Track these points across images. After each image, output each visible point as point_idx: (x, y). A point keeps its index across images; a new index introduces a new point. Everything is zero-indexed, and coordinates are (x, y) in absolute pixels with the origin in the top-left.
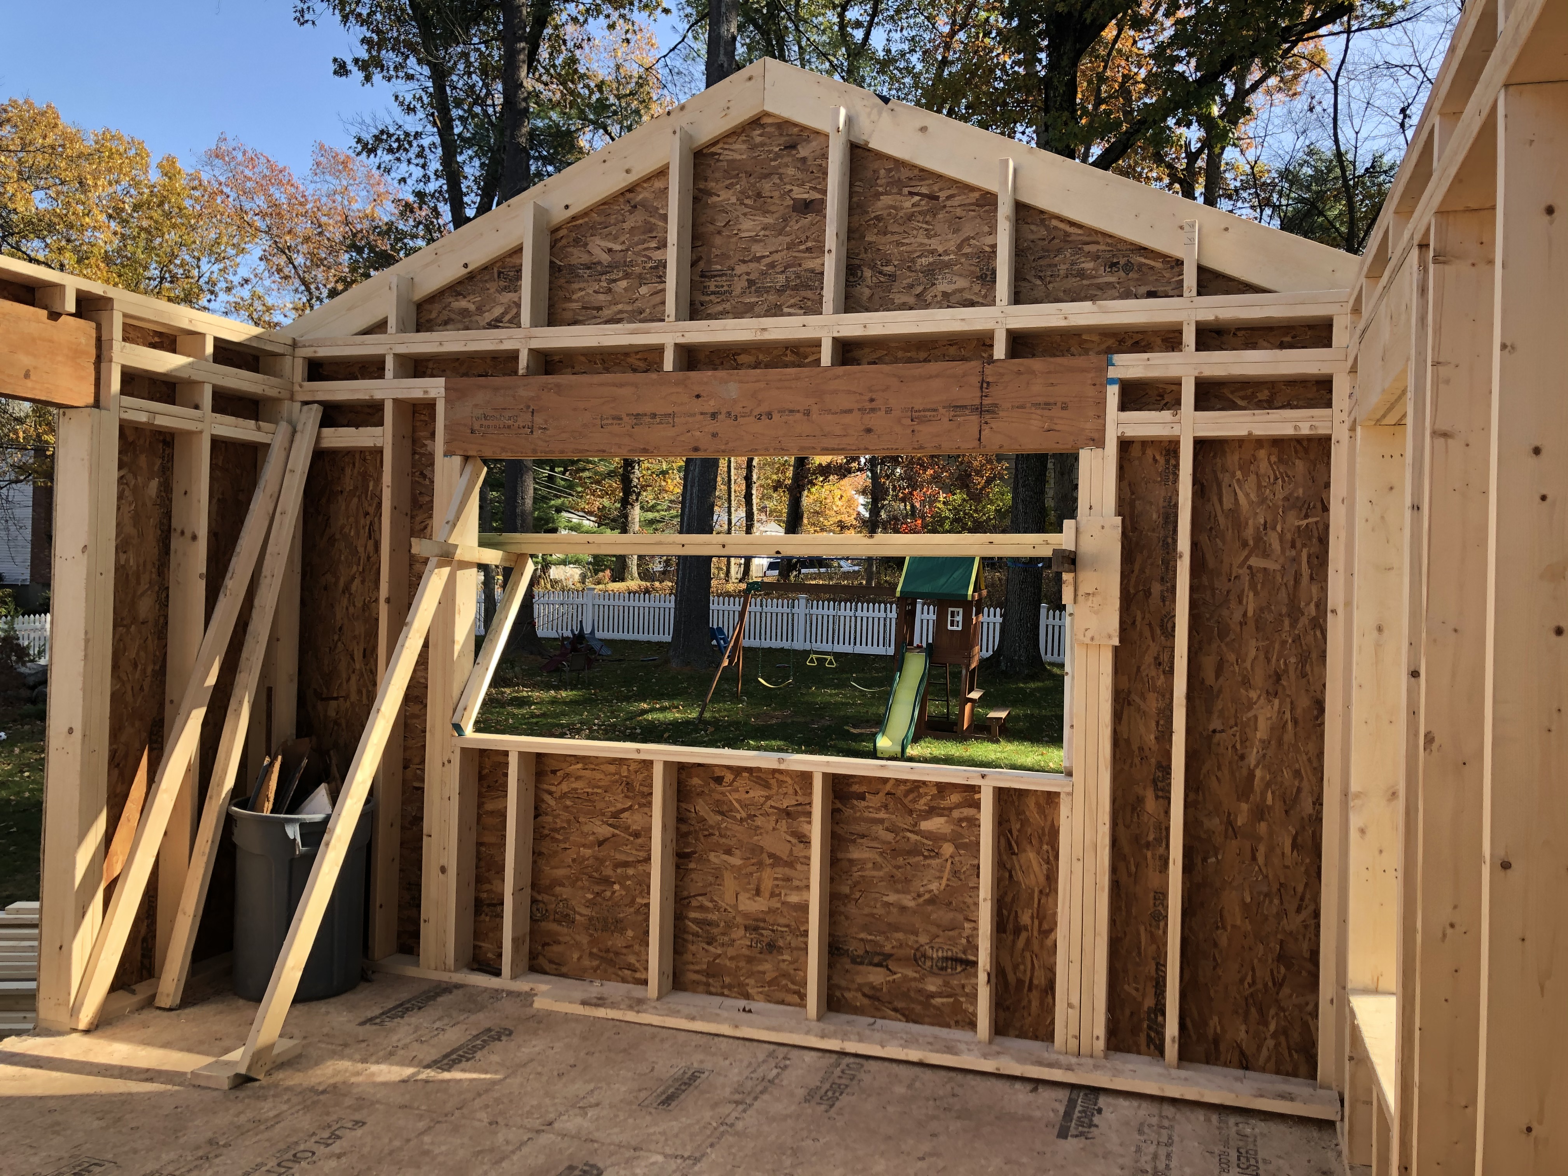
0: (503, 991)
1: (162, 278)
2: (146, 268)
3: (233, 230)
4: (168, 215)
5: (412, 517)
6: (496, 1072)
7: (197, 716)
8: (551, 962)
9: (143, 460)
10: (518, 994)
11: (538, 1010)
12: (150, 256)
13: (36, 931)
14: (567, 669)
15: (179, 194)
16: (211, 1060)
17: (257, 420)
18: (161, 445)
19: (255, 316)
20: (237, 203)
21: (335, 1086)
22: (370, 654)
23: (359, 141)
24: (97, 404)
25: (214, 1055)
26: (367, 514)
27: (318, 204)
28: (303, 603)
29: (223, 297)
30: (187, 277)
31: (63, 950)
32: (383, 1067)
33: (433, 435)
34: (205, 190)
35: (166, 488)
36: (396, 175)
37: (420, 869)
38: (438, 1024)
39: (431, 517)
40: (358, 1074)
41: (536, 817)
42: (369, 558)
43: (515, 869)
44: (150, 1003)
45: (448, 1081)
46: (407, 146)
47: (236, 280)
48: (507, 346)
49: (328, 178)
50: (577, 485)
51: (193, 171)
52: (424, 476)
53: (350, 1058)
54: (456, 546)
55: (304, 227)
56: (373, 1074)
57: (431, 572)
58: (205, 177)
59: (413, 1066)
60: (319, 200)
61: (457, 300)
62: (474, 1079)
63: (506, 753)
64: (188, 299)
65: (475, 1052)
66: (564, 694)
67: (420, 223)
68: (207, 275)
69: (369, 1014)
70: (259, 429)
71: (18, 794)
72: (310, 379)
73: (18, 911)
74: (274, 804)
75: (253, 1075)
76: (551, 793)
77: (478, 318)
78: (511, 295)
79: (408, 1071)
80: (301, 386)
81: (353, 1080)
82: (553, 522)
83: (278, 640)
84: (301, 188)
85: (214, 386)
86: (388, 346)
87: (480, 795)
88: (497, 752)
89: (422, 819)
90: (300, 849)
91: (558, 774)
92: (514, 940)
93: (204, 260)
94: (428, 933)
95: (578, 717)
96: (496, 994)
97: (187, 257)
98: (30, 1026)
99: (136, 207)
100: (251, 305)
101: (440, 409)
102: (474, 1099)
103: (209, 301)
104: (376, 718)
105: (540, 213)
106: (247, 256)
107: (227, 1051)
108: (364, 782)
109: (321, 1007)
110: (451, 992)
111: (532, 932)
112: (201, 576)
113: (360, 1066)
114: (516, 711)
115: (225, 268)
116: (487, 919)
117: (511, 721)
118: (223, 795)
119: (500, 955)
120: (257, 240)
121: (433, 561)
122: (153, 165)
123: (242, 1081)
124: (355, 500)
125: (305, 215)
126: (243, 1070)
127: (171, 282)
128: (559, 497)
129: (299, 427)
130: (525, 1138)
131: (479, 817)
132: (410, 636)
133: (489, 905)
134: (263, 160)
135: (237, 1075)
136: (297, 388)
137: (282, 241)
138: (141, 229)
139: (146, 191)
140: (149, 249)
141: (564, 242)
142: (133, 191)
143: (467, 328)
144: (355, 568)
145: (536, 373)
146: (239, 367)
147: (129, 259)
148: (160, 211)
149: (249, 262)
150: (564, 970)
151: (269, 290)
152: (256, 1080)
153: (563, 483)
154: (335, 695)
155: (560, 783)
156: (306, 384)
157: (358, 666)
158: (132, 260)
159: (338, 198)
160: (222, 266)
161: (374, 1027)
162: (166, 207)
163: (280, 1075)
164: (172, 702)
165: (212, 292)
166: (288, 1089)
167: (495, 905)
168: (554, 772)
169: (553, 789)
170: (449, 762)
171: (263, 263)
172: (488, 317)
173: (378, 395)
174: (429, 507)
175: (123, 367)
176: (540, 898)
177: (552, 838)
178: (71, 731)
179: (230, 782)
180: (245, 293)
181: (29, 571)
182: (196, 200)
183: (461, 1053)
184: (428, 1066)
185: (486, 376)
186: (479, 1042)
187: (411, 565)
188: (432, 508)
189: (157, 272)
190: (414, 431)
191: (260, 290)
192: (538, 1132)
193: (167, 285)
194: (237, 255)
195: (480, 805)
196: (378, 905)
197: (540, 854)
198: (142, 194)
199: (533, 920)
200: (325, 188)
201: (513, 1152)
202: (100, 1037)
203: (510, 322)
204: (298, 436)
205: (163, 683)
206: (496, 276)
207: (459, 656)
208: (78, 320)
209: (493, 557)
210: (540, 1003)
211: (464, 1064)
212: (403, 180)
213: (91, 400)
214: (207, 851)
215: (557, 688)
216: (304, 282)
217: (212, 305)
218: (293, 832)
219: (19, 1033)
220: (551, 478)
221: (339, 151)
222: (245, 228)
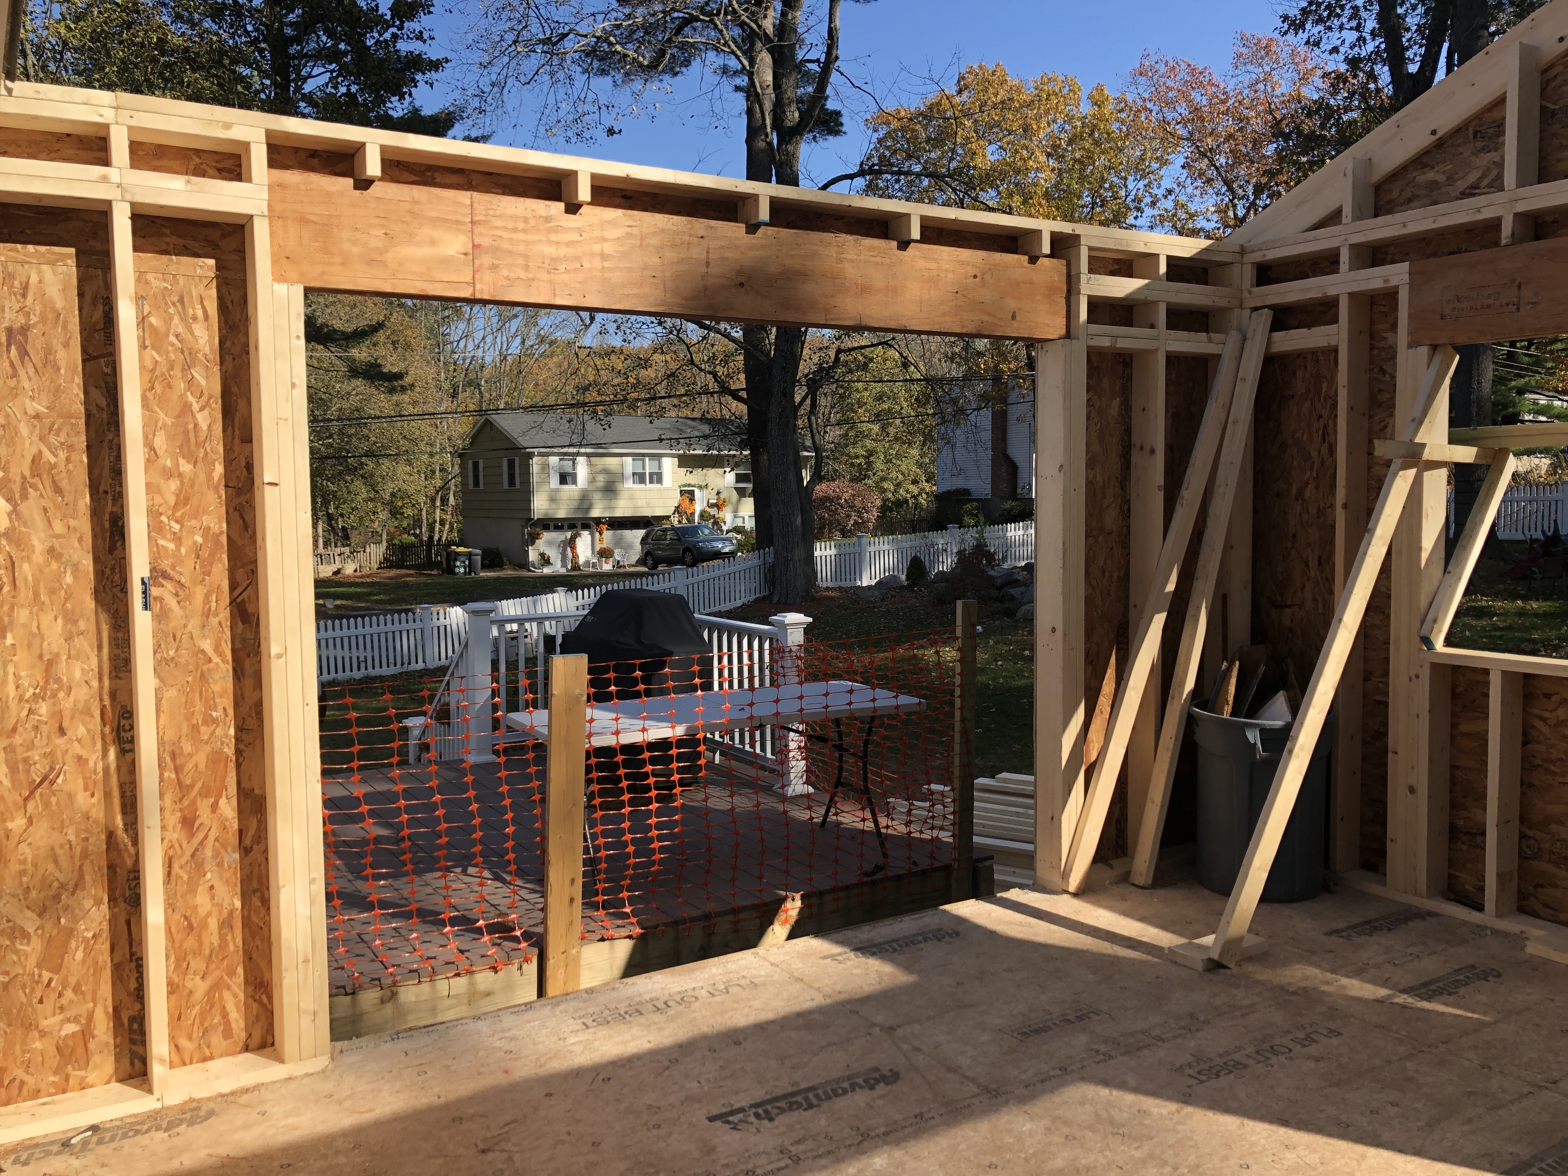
0: (1486, 928)
1: (1094, 204)
2: (1079, 197)
3: (1156, 143)
4: (1097, 143)
5: (1370, 417)
6: (1484, 1013)
7: (1159, 621)
8: (1547, 906)
9: (1106, 383)
10: (1506, 935)
11: (1532, 956)
12: (1082, 185)
13: (1031, 801)
14: (1538, 576)
15: (1107, 120)
16: (1183, 941)
17: (1207, 332)
18: (1121, 366)
19: (1179, 225)
20: (1160, 117)
21: (1305, 990)
22: (1326, 561)
23: (1285, 18)
24: (1068, 335)
25: (1187, 938)
26: (1321, 416)
27: (1240, 97)
28: (1255, 511)
29: (1148, 211)
30: (1115, 199)
31: (1055, 820)
32: (1355, 982)
33: (1394, 326)
34: (1131, 110)
35: (1126, 406)
36: (1325, 46)
37: (1385, 785)
38: (1411, 950)
39: (1392, 415)
40: (1327, 983)
41: (1524, 744)
42: (1323, 462)
43: (1500, 799)
44: (1125, 878)
45: (1428, 1011)
46: (1338, 11)
47: (1160, 192)
48: (1487, 214)
49: (1250, 68)
50: (1546, 360)
51: (1119, 95)
52: (1383, 371)
53: (1318, 966)
54: (1423, 445)
55: (1227, 125)
56: (1344, 987)
57: (1395, 475)
58: (1130, 98)
59: (1386, 988)
60: (1241, 93)
61: (1424, 174)
62: (1459, 1016)
63: (1486, 672)
64: (1117, 220)
65: (1457, 987)
66: (1535, 605)
67: (1354, 93)
68: (1133, 193)
69: (1334, 926)
70: (1210, 340)
71: (994, 679)
72: (1259, 284)
73: (1005, 780)
74: (1233, 708)
75: (1225, 963)
76: (1543, 719)
77: (1449, 189)
78: (1493, 154)
79: (1383, 992)
80: (1250, 292)
81: (1324, 988)
82: (1514, 406)
83: (1231, 548)
84: (1222, 85)
85: (1168, 304)
86: (1343, 238)
87: (1453, 715)
88: (1474, 670)
89: (1386, 734)
90: (1260, 753)
91: (1554, 698)
92: (1499, 875)
93: (1130, 179)
94: (1395, 853)
95: (1554, 632)
96: (1479, 930)
97: (1115, 179)
98: (1030, 882)
99: (1070, 142)
100: (1175, 215)
101: (1404, 297)
102: (1460, 1037)
103: (1136, 218)
104: (1338, 628)
105: (1527, 53)
106: (1171, 167)
107: (1199, 935)
108: (1326, 693)
109: (1284, 910)
110: (1424, 919)
111: (1520, 869)
112: (1159, 488)
113: (1329, 976)
114: (1474, 623)
115: (1150, 182)
116: (1465, 848)
117: (1467, 633)
118: (1184, 696)
119: (1482, 889)
120: (1179, 149)
121: (1397, 462)
122: (1084, 97)
123: (1215, 966)
124: (1308, 404)
125: (1226, 113)
126: (1215, 956)
127: (1101, 206)
128: (1523, 376)
129: (1249, 335)
130: (1525, 1092)
131: (1453, 738)
132: (1373, 543)
133: (1466, 834)
134: (1183, 66)
135: (1210, 960)
136: (1246, 295)
137: (1204, 144)
138: (1076, 160)
139: (1079, 124)
140: (1082, 179)
141: (1559, 80)
142: (1067, 127)
143: (1435, 203)
144: (1308, 473)
145: (1521, 241)
146: (1189, 281)
147: (1065, 191)
148: (1091, 141)
149: (1172, 172)
150: (1563, 917)
151: (1191, 197)
152: (1228, 968)
153: (1526, 359)
154: (1289, 603)
155: (1555, 709)
156: (1256, 289)
157: (1313, 574)
158: (1068, 192)
159: (1261, 86)
160: (1146, 181)
161: (1341, 940)
162: (1096, 135)
163: (1250, 968)
164: (1135, 606)
165: (1138, 209)
166: (1258, 982)
167: (1474, 835)
168: (1548, 696)
169: (1547, 715)
170: (1417, 676)
171: (1185, 171)
172: (1461, 185)
173: (1332, 292)
174: (1390, 406)
175: (1089, 297)
176: (1530, 833)
177: (1546, 770)
178: (1054, 630)
179: (1190, 684)
180: (1169, 204)
181: (989, 486)
182: (1123, 122)
183: (1441, 984)
184: (1404, 991)
185: (1459, 252)
186: (1462, 977)
187: (1369, 468)
188: (1393, 406)
189: (1089, 199)
190: (1372, 323)
191: (1182, 199)
192: (1540, 1087)
193: (1098, 210)
194: (1160, 168)
195: (1453, 726)
196: (1339, 817)
197: (1531, 785)
198: (1075, 127)
199: (1522, 856)
200: (1247, 80)
201: (1511, 1102)
202: (1087, 902)
203: (1490, 185)
204: (1248, 344)
205: (1127, 589)
206: (1471, 136)
207: (1427, 564)
208: (1055, 260)
209: (1466, 454)
210: (1532, 949)
211: (1445, 997)
212: (1335, 50)
213: (1063, 332)
214: (1171, 746)
215: (1525, 598)
216: (1228, 184)
217: (1138, 222)
218: (1253, 736)
219: (1022, 887)
220: (1511, 356)
221: (1260, 36)
222: (1169, 139)
